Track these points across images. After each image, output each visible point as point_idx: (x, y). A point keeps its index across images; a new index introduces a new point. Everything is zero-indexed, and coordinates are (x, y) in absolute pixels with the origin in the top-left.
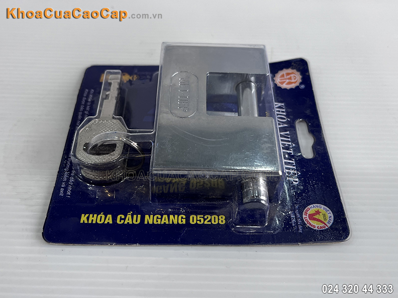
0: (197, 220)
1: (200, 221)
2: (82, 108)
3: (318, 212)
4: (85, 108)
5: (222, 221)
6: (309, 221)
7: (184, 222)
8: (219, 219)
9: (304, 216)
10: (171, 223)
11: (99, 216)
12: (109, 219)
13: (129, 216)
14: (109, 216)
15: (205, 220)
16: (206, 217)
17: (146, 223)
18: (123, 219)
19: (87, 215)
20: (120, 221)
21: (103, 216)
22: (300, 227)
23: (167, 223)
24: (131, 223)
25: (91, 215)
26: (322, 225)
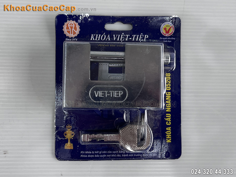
0: (169, 87)
1: (169, 85)
2: (97, 156)
3: (165, 29)
4: (96, 154)
5: (169, 75)
6: (169, 34)
7: (170, 93)
8: (168, 76)
9: (167, 36)
10: (170, 99)
11: (167, 134)
12: (169, 129)
13: (167, 119)
14: (167, 129)
17: (170, 111)
18: (168, 122)
19: (167, 140)
20: (170, 123)
21: (167, 132)
22: (172, 38)
23: (170, 101)
24: (170, 118)
25: (167, 138)
26: (172, 28)
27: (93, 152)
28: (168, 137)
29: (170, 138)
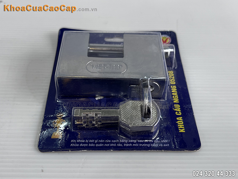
0: (173, 81)
2: (92, 145)
5: (172, 72)
7: (175, 86)
11: (179, 123)
13: (176, 110)
14: (178, 119)
15: (172, 78)
17: (178, 102)
19: (179, 129)
20: (180, 113)
23: (177, 93)
24: (180, 109)
26: (168, 39)
27: (87, 141)
28: (180, 126)
29: (183, 127)
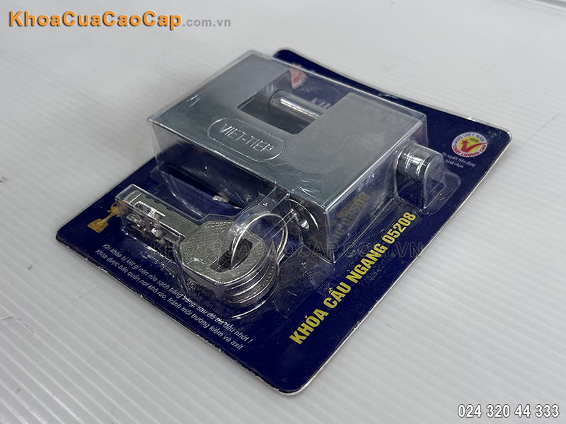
0: (393, 237)
2: (124, 269)
3: (465, 143)
4: (126, 265)
6: (468, 153)
7: (385, 248)
8: (407, 219)
9: (460, 154)
10: (376, 260)
12: (321, 314)
13: (334, 293)
15: (397, 230)
16: (395, 227)
17: (356, 282)
18: (332, 301)
19: (296, 333)
20: (333, 304)
21: (311, 318)
22: (469, 163)
25: (299, 329)
26: (481, 146)
27: (124, 258)
28: (303, 328)
29: (308, 334)
